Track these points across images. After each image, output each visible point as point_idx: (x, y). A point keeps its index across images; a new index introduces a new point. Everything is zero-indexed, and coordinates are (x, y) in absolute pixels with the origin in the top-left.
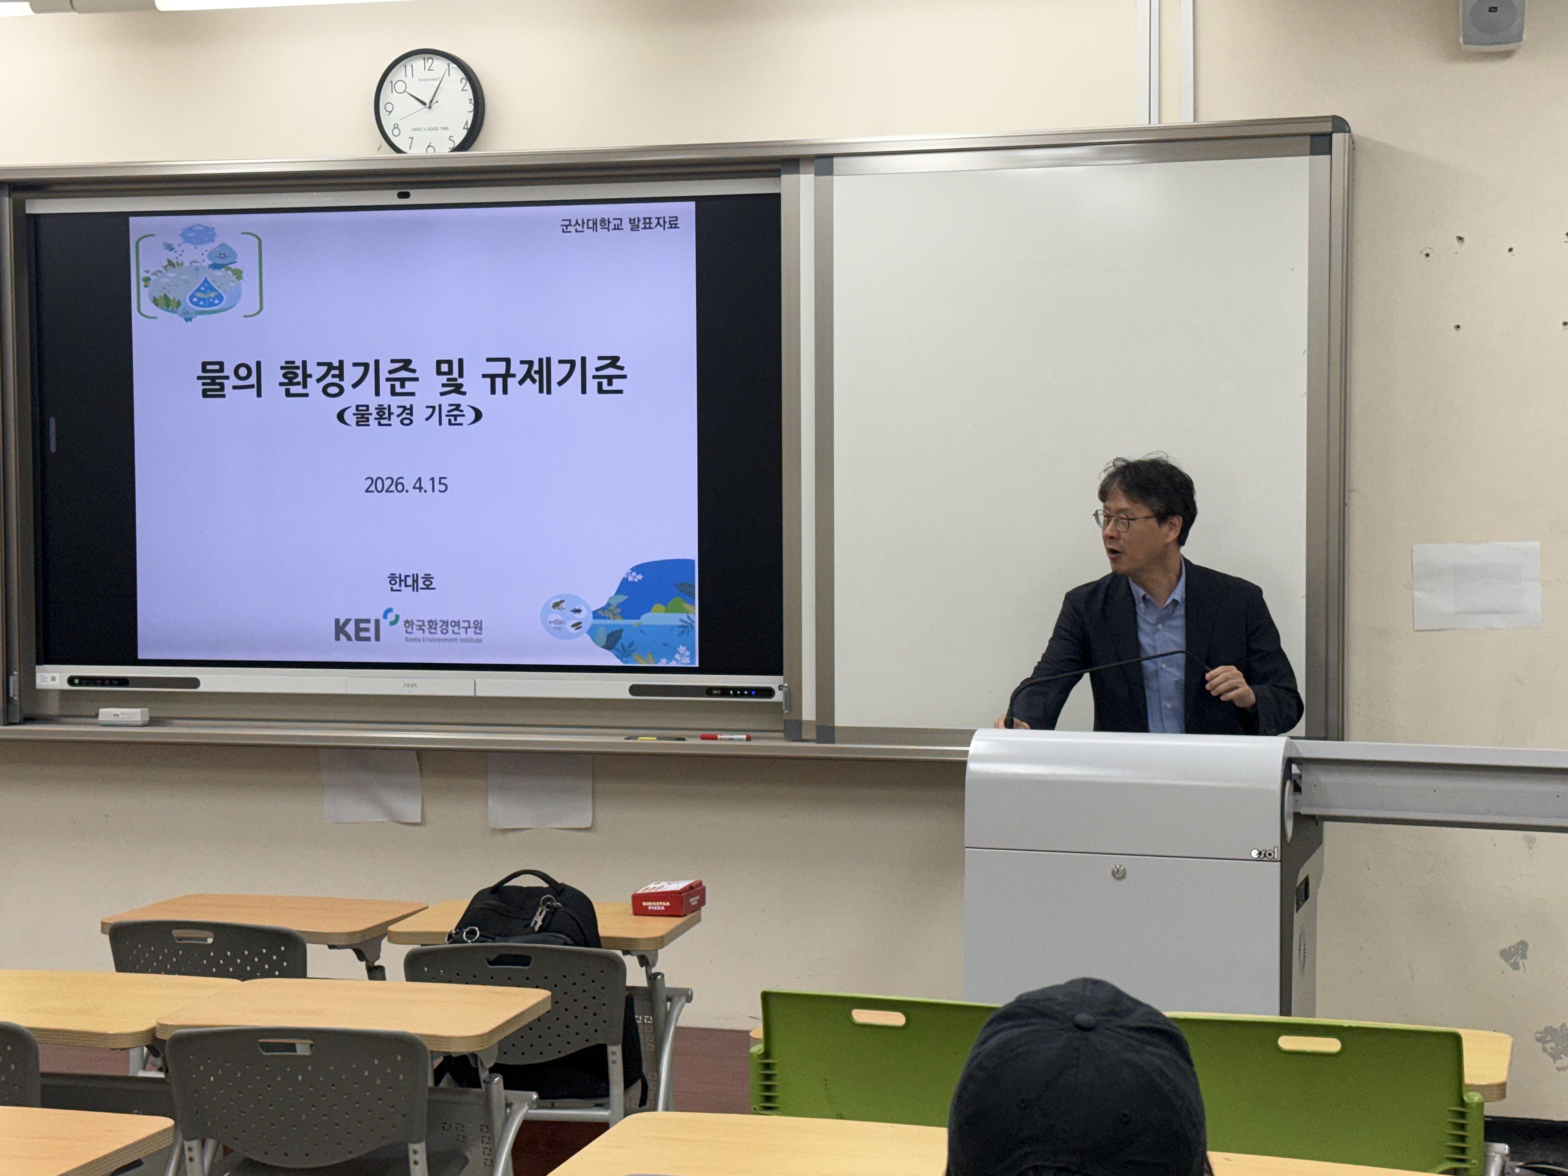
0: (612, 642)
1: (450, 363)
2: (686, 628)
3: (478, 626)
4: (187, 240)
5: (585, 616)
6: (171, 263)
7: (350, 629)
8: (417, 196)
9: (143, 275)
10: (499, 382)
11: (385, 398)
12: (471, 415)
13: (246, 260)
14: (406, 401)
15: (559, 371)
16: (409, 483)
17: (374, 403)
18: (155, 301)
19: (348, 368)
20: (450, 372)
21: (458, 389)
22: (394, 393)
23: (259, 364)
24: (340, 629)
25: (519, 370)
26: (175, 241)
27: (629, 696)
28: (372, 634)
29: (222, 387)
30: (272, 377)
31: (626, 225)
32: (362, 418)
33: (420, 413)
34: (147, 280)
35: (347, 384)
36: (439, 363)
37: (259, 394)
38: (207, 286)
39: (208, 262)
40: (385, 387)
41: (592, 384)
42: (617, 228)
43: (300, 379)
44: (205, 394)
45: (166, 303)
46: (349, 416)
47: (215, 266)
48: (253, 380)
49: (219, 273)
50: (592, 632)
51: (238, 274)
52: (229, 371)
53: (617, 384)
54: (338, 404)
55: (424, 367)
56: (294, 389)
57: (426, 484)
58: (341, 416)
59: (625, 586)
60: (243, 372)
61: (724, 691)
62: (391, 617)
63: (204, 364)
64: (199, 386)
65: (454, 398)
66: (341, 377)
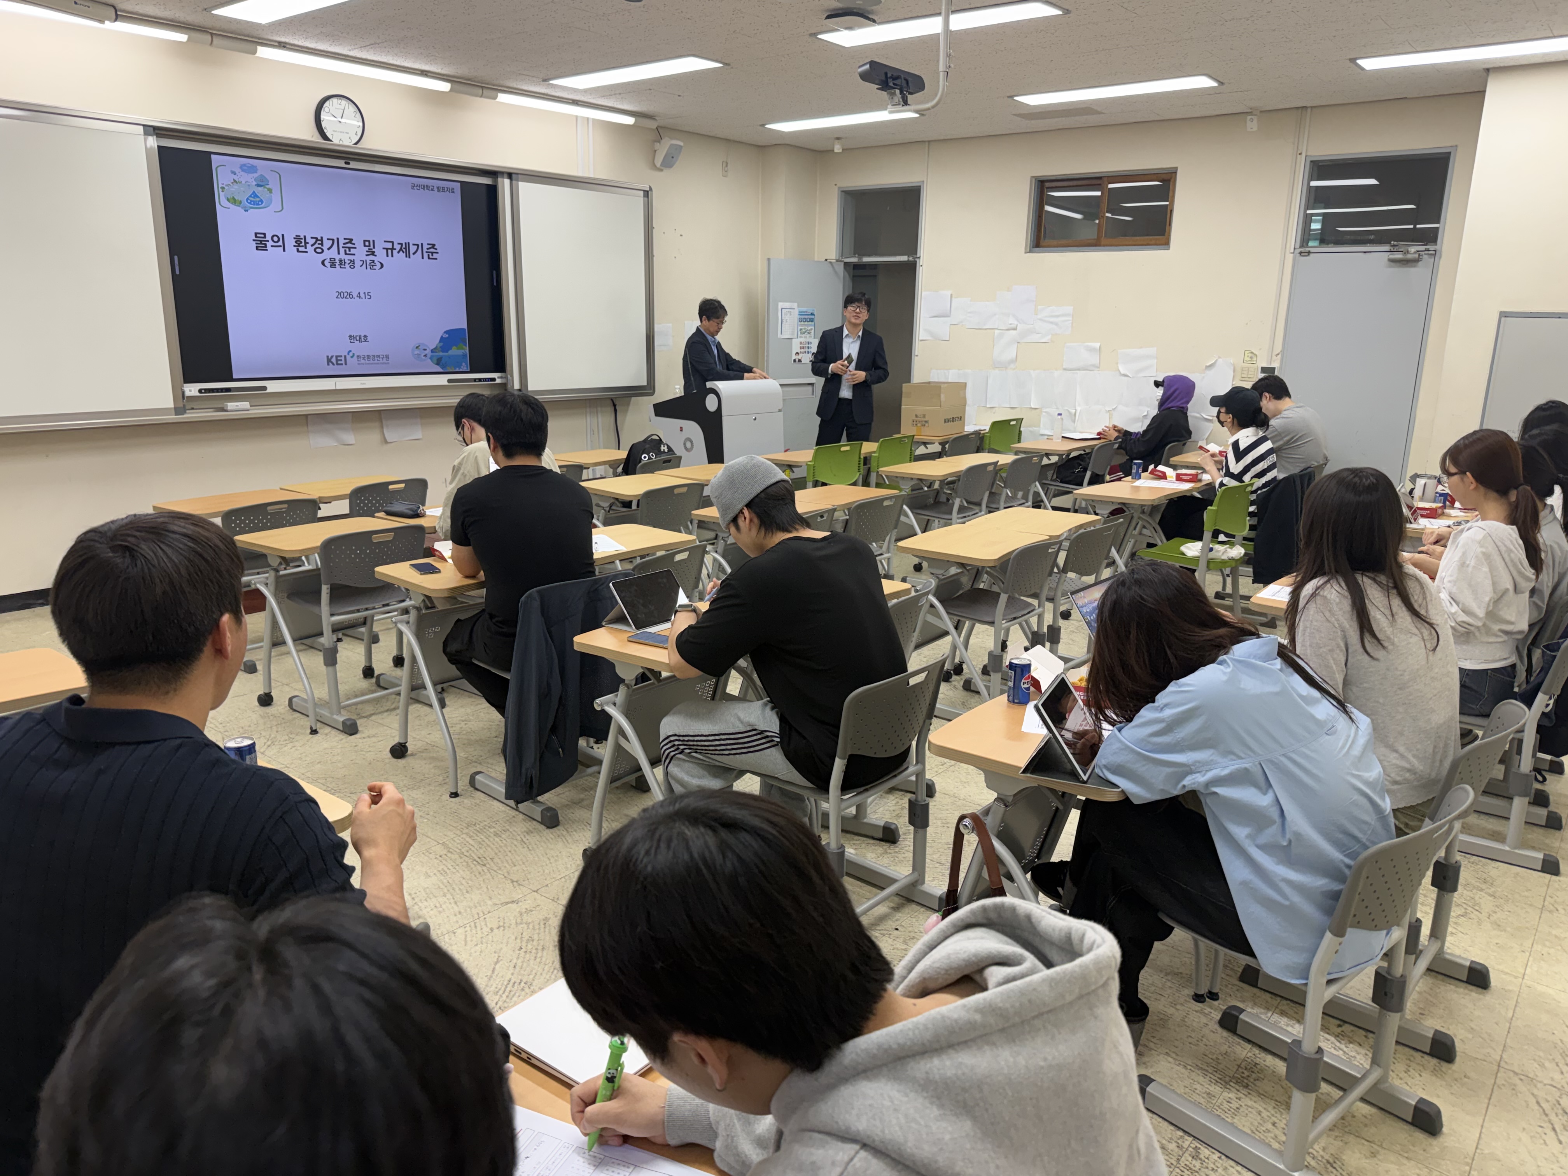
0: (439, 362)
1: (369, 241)
2: (464, 356)
3: (387, 357)
4: (243, 170)
5: (428, 352)
6: (235, 181)
7: (334, 360)
8: (353, 165)
9: (220, 186)
10: (390, 251)
11: (342, 256)
12: (379, 265)
13: (273, 184)
14: (352, 257)
15: (413, 249)
16: (355, 294)
17: (337, 257)
18: (228, 200)
19: (325, 240)
20: (369, 246)
21: (373, 254)
22: (346, 254)
23: (283, 235)
24: (329, 360)
25: (398, 247)
26: (237, 170)
27: (447, 383)
28: (343, 362)
29: (266, 246)
30: (290, 243)
31: (436, 189)
32: (333, 265)
33: (358, 264)
34: (223, 188)
35: (325, 248)
36: (365, 241)
37: (284, 250)
38: (254, 195)
39: (254, 183)
40: (342, 250)
41: (426, 255)
42: (432, 190)
43: (303, 244)
44: (257, 248)
45: (234, 201)
46: (327, 263)
47: (258, 185)
48: (280, 243)
49: (260, 189)
50: (431, 358)
51: (270, 190)
52: (268, 238)
53: (435, 256)
54: (322, 257)
55: (358, 242)
56: (301, 249)
57: (362, 295)
58: (323, 263)
59: (442, 339)
60: (276, 239)
61: (480, 380)
62: (351, 354)
63: (256, 234)
64: (254, 244)
65: (372, 257)
66: (322, 244)
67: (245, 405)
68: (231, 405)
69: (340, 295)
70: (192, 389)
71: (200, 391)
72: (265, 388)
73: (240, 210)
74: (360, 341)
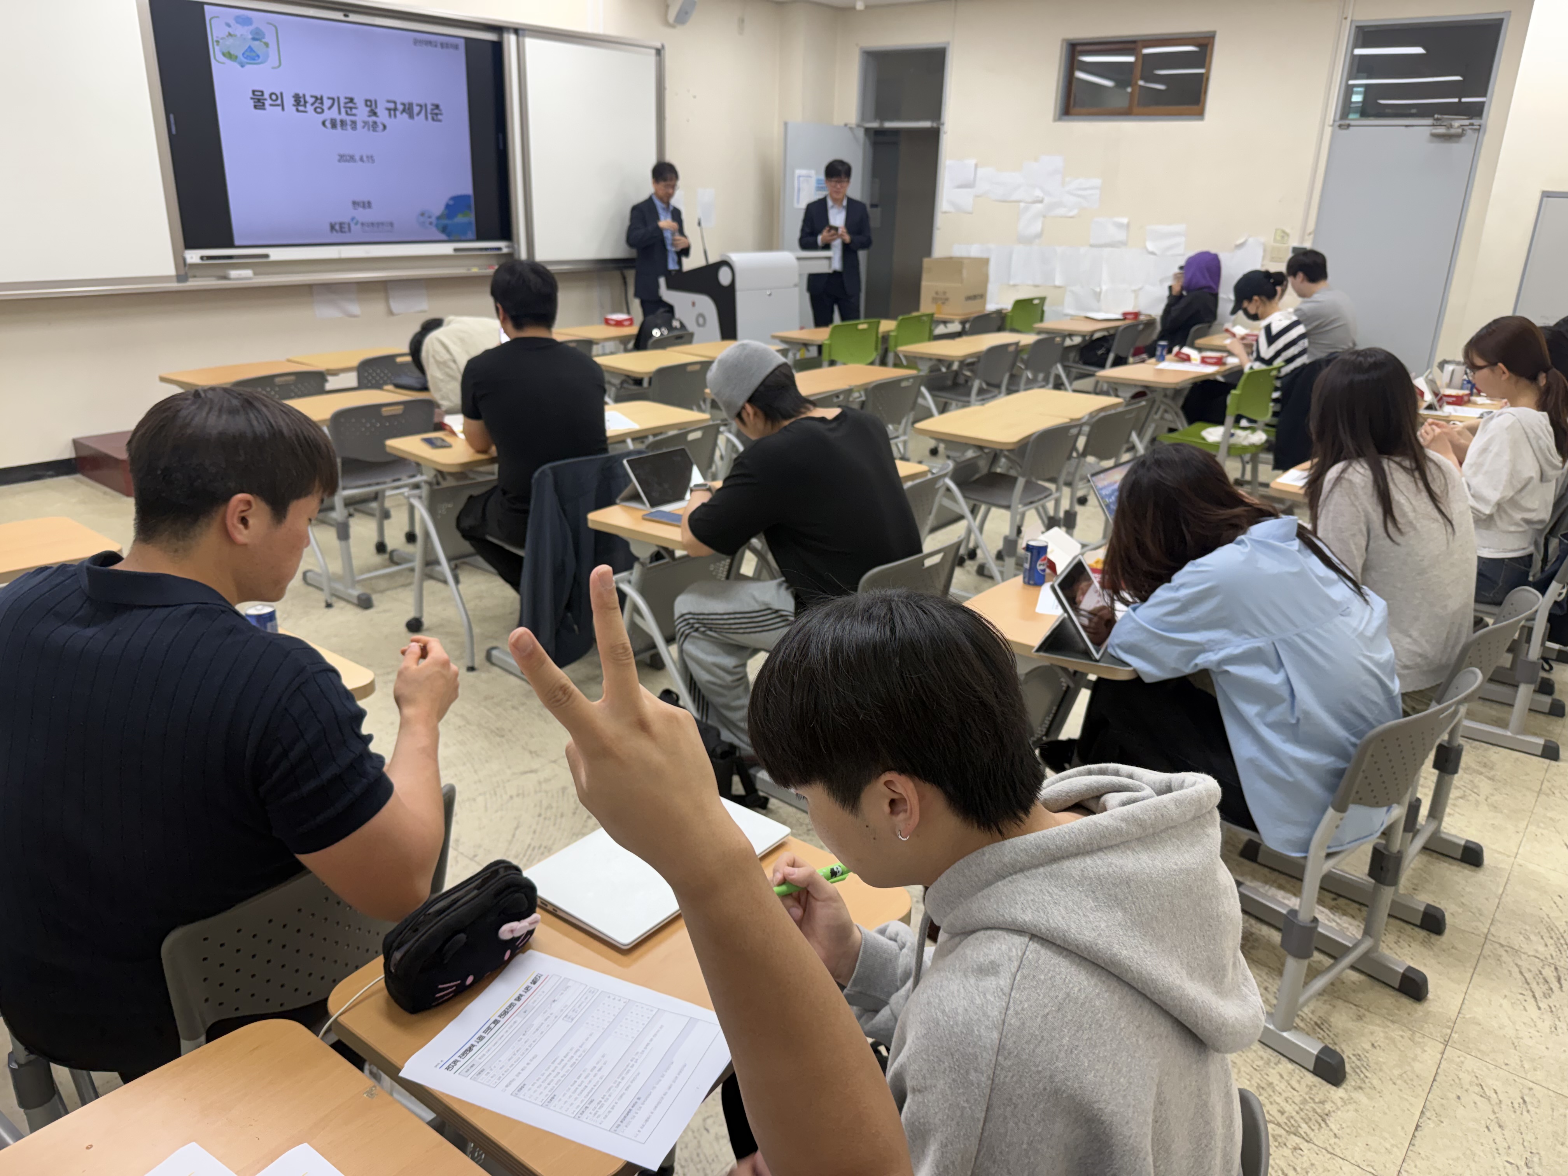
0: (444, 229)
1: (371, 101)
2: (470, 223)
3: (391, 224)
4: (238, 22)
5: (433, 220)
6: (230, 35)
7: (337, 227)
8: (353, 17)
9: (215, 39)
10: (392, 112)
11: (343, 116)
12: (381, 127)
13: (270, 38)
14: (353, 118)
15: (416, 109)
16: (357, 158)
17: (338, 118)
18: (224, 54)
19: (325, 100)
20: (371, 106)
21: (375, 114)
22: (347, 114)
23: (281, 94)
24: (332, 227)
25: (400, 107)
26: (232, 22)
27: (452, 252)
28: (346, 229)
29: (264, 104)
30: (289, 101)
31: (439, 45)
32: (334, 125)
33: (360, 125)
34: (218, 42)
35: (325, 107)
36: (366, 101)
37: (283, 109)
38: (250, 49)
39: (250, 36)
40: (343, 110)
41: (430, 116)
42: (436, 46)
43: (302, 103)
44: (256, 107)
45: (229, 55)
46: (328, 124)
47: (254, 39)
48: (279, 102)
49: (257, 43)
50: (437, 226)
51: (267, 45)
52: (266, 96)
53: (440, 117)
54: (322, 117)
55: (360, 102)
56: (301, 108)
57: (365, 158)
58: (324, 123)
59: (448, 206)
60: (274, 97)
61: (486, 249)
62: (355, 221)
63: (254, 92)
64: (252, 103)
65: (374, 118)
66: (322, 103)
67: (248, 273)
68: (234, 273)
69: (342, 158)
70: (194, 256)
71: (202, 258)
72: (267, 256)
73: (236, 65)
74: (364, 207)
